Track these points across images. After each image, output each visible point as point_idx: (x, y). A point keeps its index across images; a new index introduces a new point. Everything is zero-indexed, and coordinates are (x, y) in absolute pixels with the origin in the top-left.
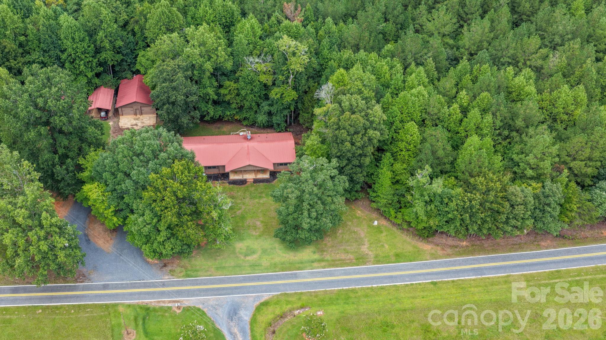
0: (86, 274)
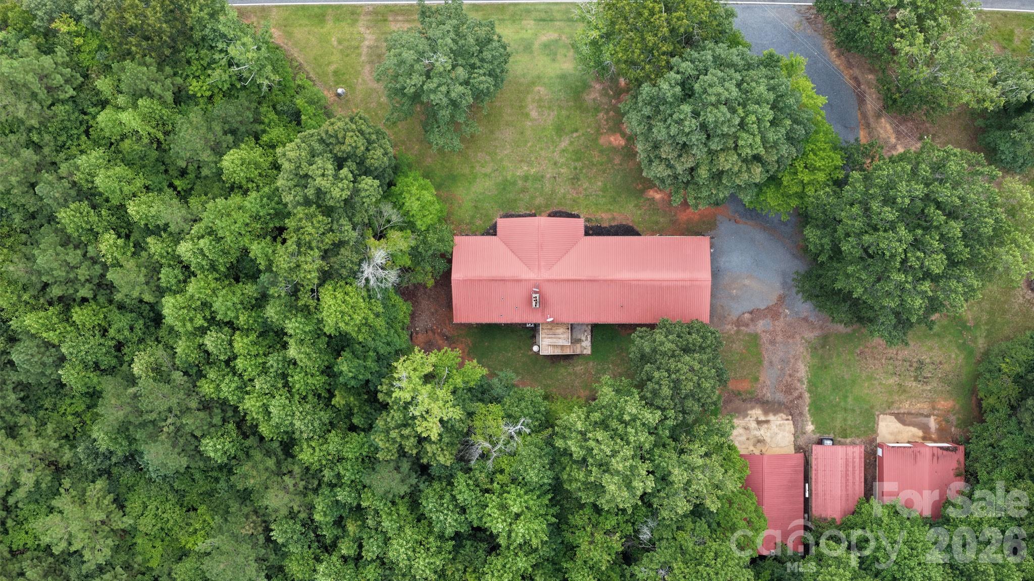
0: (804, 22)
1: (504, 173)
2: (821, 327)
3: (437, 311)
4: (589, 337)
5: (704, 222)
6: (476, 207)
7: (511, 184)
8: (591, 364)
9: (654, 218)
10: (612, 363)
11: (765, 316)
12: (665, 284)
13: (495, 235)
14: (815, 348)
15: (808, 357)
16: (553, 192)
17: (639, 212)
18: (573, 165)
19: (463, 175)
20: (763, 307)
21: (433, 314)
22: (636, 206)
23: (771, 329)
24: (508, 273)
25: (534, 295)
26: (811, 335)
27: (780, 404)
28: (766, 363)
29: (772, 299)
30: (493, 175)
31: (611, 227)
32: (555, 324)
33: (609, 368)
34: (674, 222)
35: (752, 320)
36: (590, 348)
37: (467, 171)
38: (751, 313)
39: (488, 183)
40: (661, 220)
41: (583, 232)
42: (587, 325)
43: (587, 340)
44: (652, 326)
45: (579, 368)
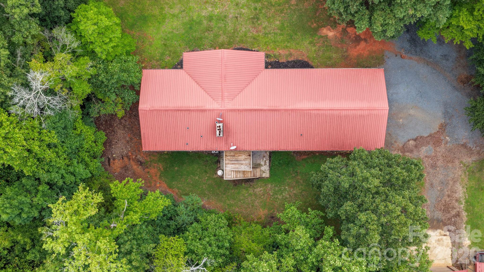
1: (191, 14)
2: (478, 153)
3: (131, 139)
4: (268, 162)
5: (373, 58)
6: (165, 45)
7: (196, 23)
8: (270, 186)
9: (327, 54)
10: (288, 185)
11: (428, 143)
12: (344, 113)
13: (182, 68)
14: (473, 172)
15: (466, 179)
16: (235, 30)
17: (313, 49)
18: (253, 6)
19: (153, 16)
20: (426, 135)
21: (128, 142)
22: (311, 43)
23: (433, 154)
24: (192, 104)
25: (218, 125)
26: (468, 160)
27: (438, 221)
28: (427, 185)
29: (435, 128)
30: (180, 15)
31: (288, 62)
32: (237, 151)
33: (285, 189)
34: (346, 58)
35: (416, 146)
36: (268, 172)
37: (156, 12)
38: (415, 140)
39: (176, 23)
40: (334, 55)
41: (263, 65)
42: (266, 152)
43: (265, 164)
44: (346, 155)
45: (259, 190)
